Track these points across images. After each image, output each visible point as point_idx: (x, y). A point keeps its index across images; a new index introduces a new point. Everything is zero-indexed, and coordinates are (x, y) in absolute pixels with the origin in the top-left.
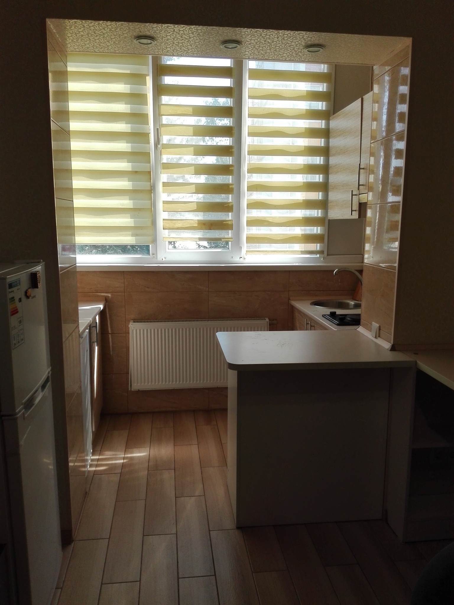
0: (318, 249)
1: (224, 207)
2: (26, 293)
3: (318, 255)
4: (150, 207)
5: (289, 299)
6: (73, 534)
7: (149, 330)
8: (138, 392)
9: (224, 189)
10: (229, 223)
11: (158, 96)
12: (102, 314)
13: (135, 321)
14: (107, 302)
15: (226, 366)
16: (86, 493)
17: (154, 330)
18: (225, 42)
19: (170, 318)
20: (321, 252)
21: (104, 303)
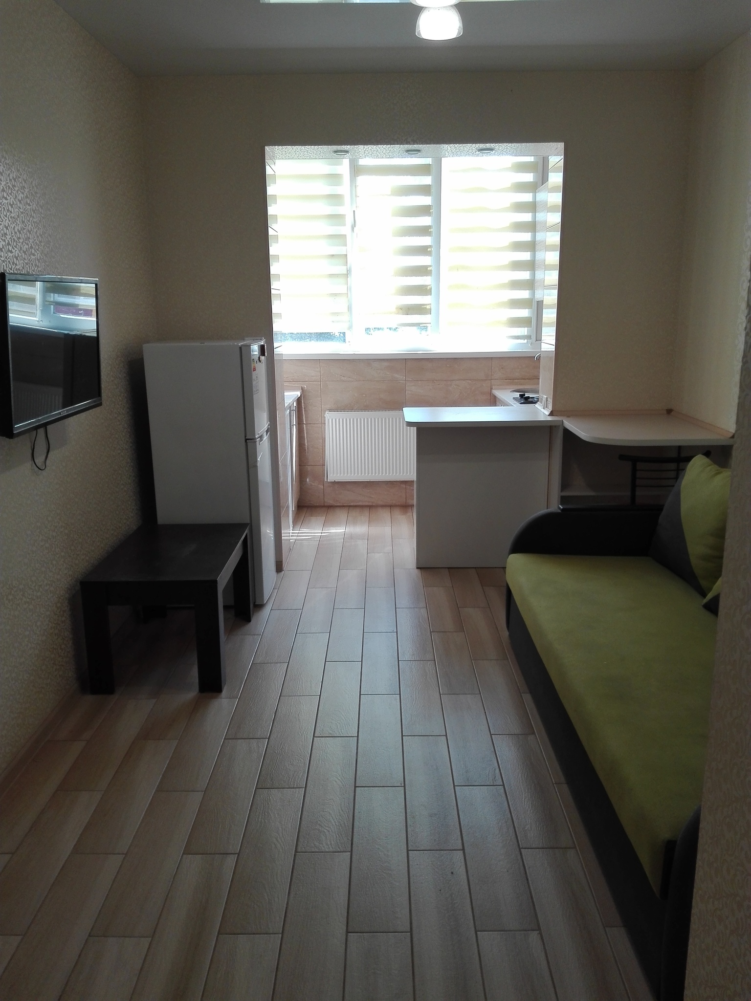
0: (526, 334)
1: (423, 290)
2: (259, 358)
3: (526, 341)
4: (347, 292)
5: (491, 389)
6: (283, 565)
7: (345, 420)
8: (335, 483)
9: (422, 271)
10: (428, 307)
11: (355, 176)
12: (299, 400)
13: (330, 410)
14: (303, 391)
15: (405, 423)
16: (291, 549)
17: (350, 419)
18: (407, 151)
19: (366, 408)
20: (528, 337)
21: (301, 391)
